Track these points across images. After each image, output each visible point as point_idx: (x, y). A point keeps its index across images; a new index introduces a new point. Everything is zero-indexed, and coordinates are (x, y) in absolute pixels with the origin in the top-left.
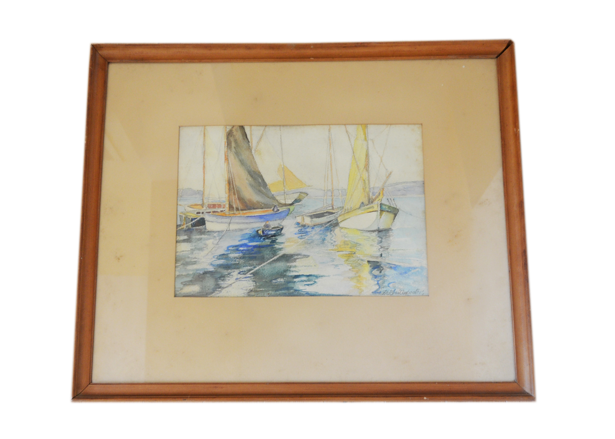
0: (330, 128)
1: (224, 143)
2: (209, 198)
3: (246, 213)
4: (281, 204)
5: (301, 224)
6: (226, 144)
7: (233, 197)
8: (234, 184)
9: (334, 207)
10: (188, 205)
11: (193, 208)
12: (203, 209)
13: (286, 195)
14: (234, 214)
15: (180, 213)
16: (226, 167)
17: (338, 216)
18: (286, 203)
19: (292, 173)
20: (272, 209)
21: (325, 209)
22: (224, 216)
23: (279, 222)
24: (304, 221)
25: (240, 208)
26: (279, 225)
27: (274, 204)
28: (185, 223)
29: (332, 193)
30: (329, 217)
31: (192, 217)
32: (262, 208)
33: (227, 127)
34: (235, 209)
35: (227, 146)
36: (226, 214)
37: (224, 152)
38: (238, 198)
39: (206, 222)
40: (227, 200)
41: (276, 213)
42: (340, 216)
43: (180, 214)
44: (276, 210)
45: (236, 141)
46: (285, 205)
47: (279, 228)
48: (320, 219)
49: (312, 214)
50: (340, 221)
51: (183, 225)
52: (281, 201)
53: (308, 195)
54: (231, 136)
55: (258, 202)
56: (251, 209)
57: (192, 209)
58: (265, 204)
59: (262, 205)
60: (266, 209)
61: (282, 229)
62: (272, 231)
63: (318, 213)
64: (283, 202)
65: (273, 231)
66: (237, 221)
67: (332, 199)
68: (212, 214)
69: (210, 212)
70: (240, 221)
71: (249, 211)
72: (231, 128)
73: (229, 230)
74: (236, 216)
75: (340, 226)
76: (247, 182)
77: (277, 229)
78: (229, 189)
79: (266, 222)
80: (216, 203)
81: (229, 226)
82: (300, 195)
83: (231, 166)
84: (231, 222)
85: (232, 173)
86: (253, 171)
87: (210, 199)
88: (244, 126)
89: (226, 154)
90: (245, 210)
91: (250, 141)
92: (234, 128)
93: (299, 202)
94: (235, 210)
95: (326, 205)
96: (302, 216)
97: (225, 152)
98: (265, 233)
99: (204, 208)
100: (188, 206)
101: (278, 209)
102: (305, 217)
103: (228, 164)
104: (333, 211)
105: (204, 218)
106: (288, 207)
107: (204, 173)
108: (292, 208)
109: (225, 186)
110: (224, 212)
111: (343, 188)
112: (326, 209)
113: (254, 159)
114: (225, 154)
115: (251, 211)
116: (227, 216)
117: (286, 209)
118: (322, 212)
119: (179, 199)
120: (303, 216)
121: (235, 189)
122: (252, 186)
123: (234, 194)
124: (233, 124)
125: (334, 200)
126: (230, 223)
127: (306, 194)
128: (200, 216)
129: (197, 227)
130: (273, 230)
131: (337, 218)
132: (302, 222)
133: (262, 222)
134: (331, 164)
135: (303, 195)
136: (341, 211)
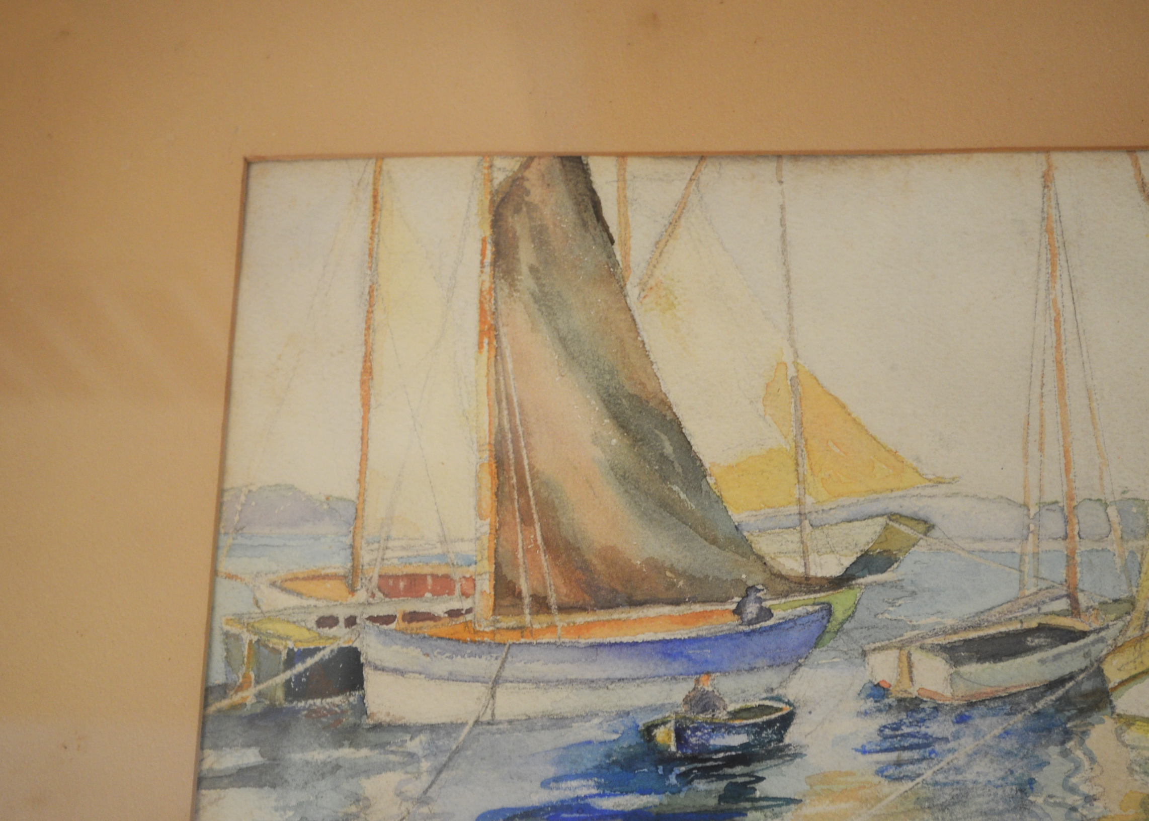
0: (1050, 167)
1: (479, 246)
2: (388, 539)
3: (588, 625)
4: (780, 576)
5: (896, 692)
6: (489, 249)
7: (520, 536)
8: (526, 462)
9: (1081, 597)
10: (272, 577)
11: (299, 594)
12: (352, 600)
13: (808, 529)
14: (521, 629)
15: (227, 622)
16: (484, 372)
17: (1100, 650)
18: (812, 573)
19: (843, 407)
20: (734, 606)
21: (1030, 611)
22: (465, 642)
23: (770, 678)
24: (911, 680)
25: (553, 600)
26: (772, 699)
27: (744, 576)
28: (253, 675)
29: (1067, 521)
30: (1057, 657)
31: (290, 645)
32: (676, 603)
33: (498, 162)
34: (527, 600)
35: (494, 264)
36: (476, 632)
37: (478, 292)
38: (546, 540)
39: (368, 674)
40: (486, 554)
41: (753, 631)
42: (1117, 649)
43: (227, 628)
44: (752, 609)
45: (540, 237)
46: (807, 584)
47: (773, 716)
48: (1000, 665)
49: (955, 638)
50: (1118, 680)
51: (240, 688)
52: (782, 560)
53: (935, 533)
54: (517, 211)
55: (656, 567)
56: (618, 606)
57: (293, 601)
58: (691, 579)
59: (674, 585)
60: (698, 608)
61: (787, 720)
62: (730, 729)
63: (992, 631)
64: (792, 566)
65: (737, 730)
66: (538, 668)
67: (1070, 559)
68: (403, 632)
69: (388, 619)
70: (554, 670)
71: (603, 615)
72: (516, 168)
73: (489, 723)
74: (530, 644)
75: (1118, 711)
76: (597, 453)
77: (759, 720)
78: (499, 494)
79: (697, 681)
80: (426, 570)
81: (493, 697)
82: (886, 527)
83: (510, 366)
84: (506, 673)
85: (516, 404)
86: (631, 397)
87: (391, 544)
88: (588, 155)
89: (487, 307)
90: (583, 609)
91: (616, 238)
92: (535, 164)
93: (883, 571)
94: (527, 611)
95: (1034, 590)
96: (901, 649)
97: (481, 292)
98: (693, 740)
99: (362, 595)
100: (273, 584)
101: (767, 604)
102: (918, 656)
103: (498, 355)
104: (1078, 625)
105: (356, 649)
106: (821, 596)
107: (366, 404)
108: (841, 601)
109: (478, 478)
110: (469, 617)
111: (1127, 496)
112: (1035, 610)
113: (638, 334)
114: (481, 302)
115: (616, 614)
116: (481, 643)
117: (810, 609)
118: (1015, 626)
119: (226, 541)
120: (905, 652)
121: (531, 493)
122: (623, 477)
123: (523, 521)
124: (532, 147)
125: (1078, 559)
126: (496, 682)
127: (922, 527)
128: (335, 638)
129: (318, 702)
130: (737, 723)
131: (1100, 661)
132: (899, 682)
133: (674, 678)
134: (1059, 363)
135: (903, 528)
136: (1120, 624)
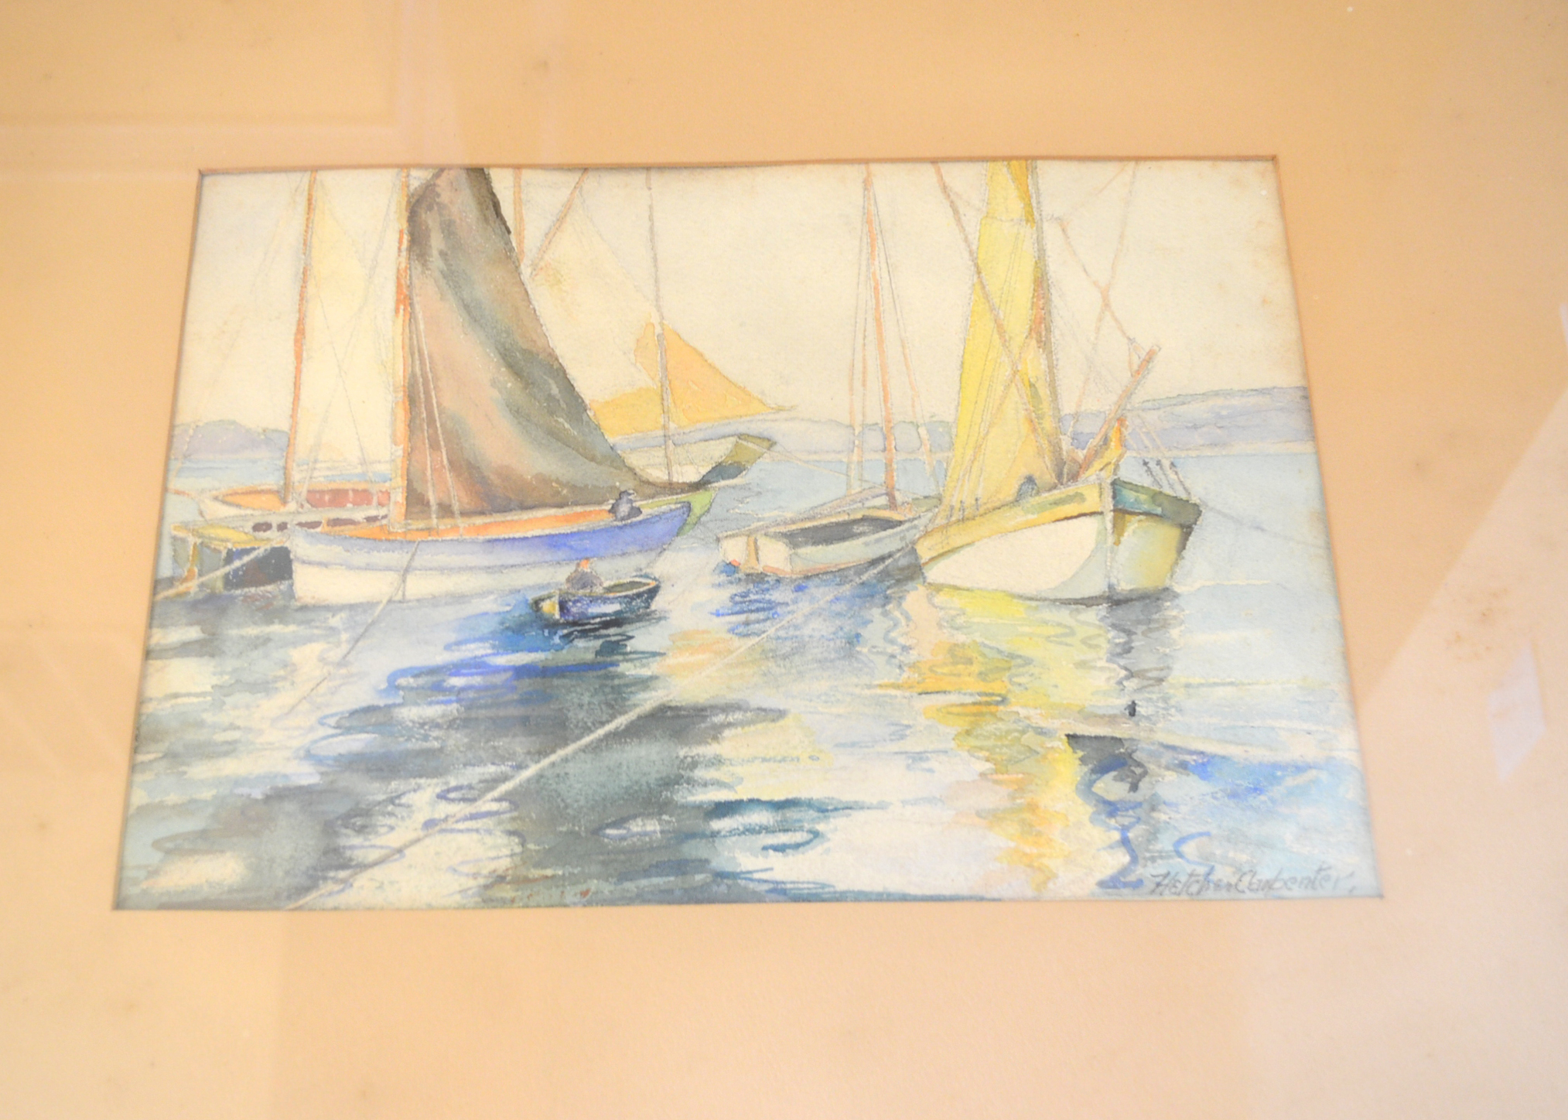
0: (869, 174)
1: (397, 236)
2: (316, 461)
3: (486, 526)
4: (648, 483)
5: (745, 569)
6: (406, 238)
7: (429, 458)
8: (434, 401)
9: (897, 494)
10: (214, 493)
11: (238, 506)
12: (283, 510)
13: (671, 447)
14: (429, 530)
15: (175, 529)
16: (400, 330)
17: (914, 534)
18: (675, 480)
19: (701, 355)
20: (610, 507)
21: (855, 506)
22: (381, 540)
23: (639, 560)
24: (758, 559)
25: (456, 507)
26: (641, 576)
27: (618, 484)
28: (196, 570)
29: (885, 438)
30: (878, 541)
31: (230, 546)
32: (561, 506)
33: (414, 173)
34: (434, 508)
35: (410, 249)
36: (390, 533)
37: (395, 271)
38: (450, 462)
39: (296, 567)
40: (399, 472)
41: (625, 525)
42: (927, 534)
43: (175, 533)
44: (624, 509)
45: (449, 229)
46: (670, 488)
47: (641, 590)
48: (831, 547)
49: (794, 527)
50: (928, 557)
51: (185, 580)
52: (649, 471)
53: (777, 448)
54: (430, 208)
55: (544, 480)
56: (511, 510)
57: (232, 511)
58: (573, 488)
59: (559, 493)
60: (579, 509)
61: (653, 592)
62: (605, 600)
63: (825, 522)
64: (659, 475)
65: (612, 601)
66: (444, 558)
67: (888, 466)
68: (327, 534)
69: (314, 525)
70: (456, 560)
71: (499, 517)
72: (429, 177)
73: (400, 602)
74: (437, 541)
75: (929, 580)
76: (495, 394)
77: (630, 593)
78: (412, 426)
79: (578, 565)
80: (348, 486)
81: (404, 581)
82: (736, 445)
83: (422, 327)
84: (416, 563)
85: (426, 356)
86: (524, 351)
87: (318, 466)
88: (489, 167)
89: (403, 282)
90: (482, 513)
91: (511, 229)
92: (445, 174)
93: (734, 476)
94: (434, 516)
95: (859, 489)
96: (749, 536)
97: (398, 270)
98: (574, 610)
99: (292, 506)
100: (216, 498)
101: (637, 504)
102: (762, 541)
103: (412, 317)
104: (895, 516)
105: (286, 548)
106: (683, 497)
107: (299, 357)
108: (699, 500)
109: (393, 413)
110: (384, 522)
111: (934, 419)
112: (860, 505)
113: (530, 303)
114: (398, 278)
115: (509, 517)
116: (394, 541)
117: (673, 507)
118: (844, 518)
119: (175, 465)
120: (752, 538)
121: (438, 425)
122: (517, 412)
123: (431, 446)
124: (443, 160)
125: (895, 466)
126: (407, 570)
127: (766, 444)
128: (268, 540)
129: (253, 590)
130: (611, 595)
131: (914, 543)
132: (747, 561)
133: (559, 563)
134: (878, 321)
135: (751, 445)
136: (930, 515)
